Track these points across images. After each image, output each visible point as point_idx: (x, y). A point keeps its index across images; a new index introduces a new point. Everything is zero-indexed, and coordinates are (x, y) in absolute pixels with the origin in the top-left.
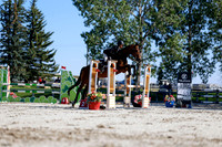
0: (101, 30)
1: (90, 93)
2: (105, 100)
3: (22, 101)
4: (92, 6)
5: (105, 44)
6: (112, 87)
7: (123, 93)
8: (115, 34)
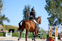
0: (53, 17)
1: (50, 36)
2: (54, 39)
3: (29, 38)
4: (51, 10)
5: (54, 21)
6: (57, 34)
7: (60, 36)
8: (58, 18)
